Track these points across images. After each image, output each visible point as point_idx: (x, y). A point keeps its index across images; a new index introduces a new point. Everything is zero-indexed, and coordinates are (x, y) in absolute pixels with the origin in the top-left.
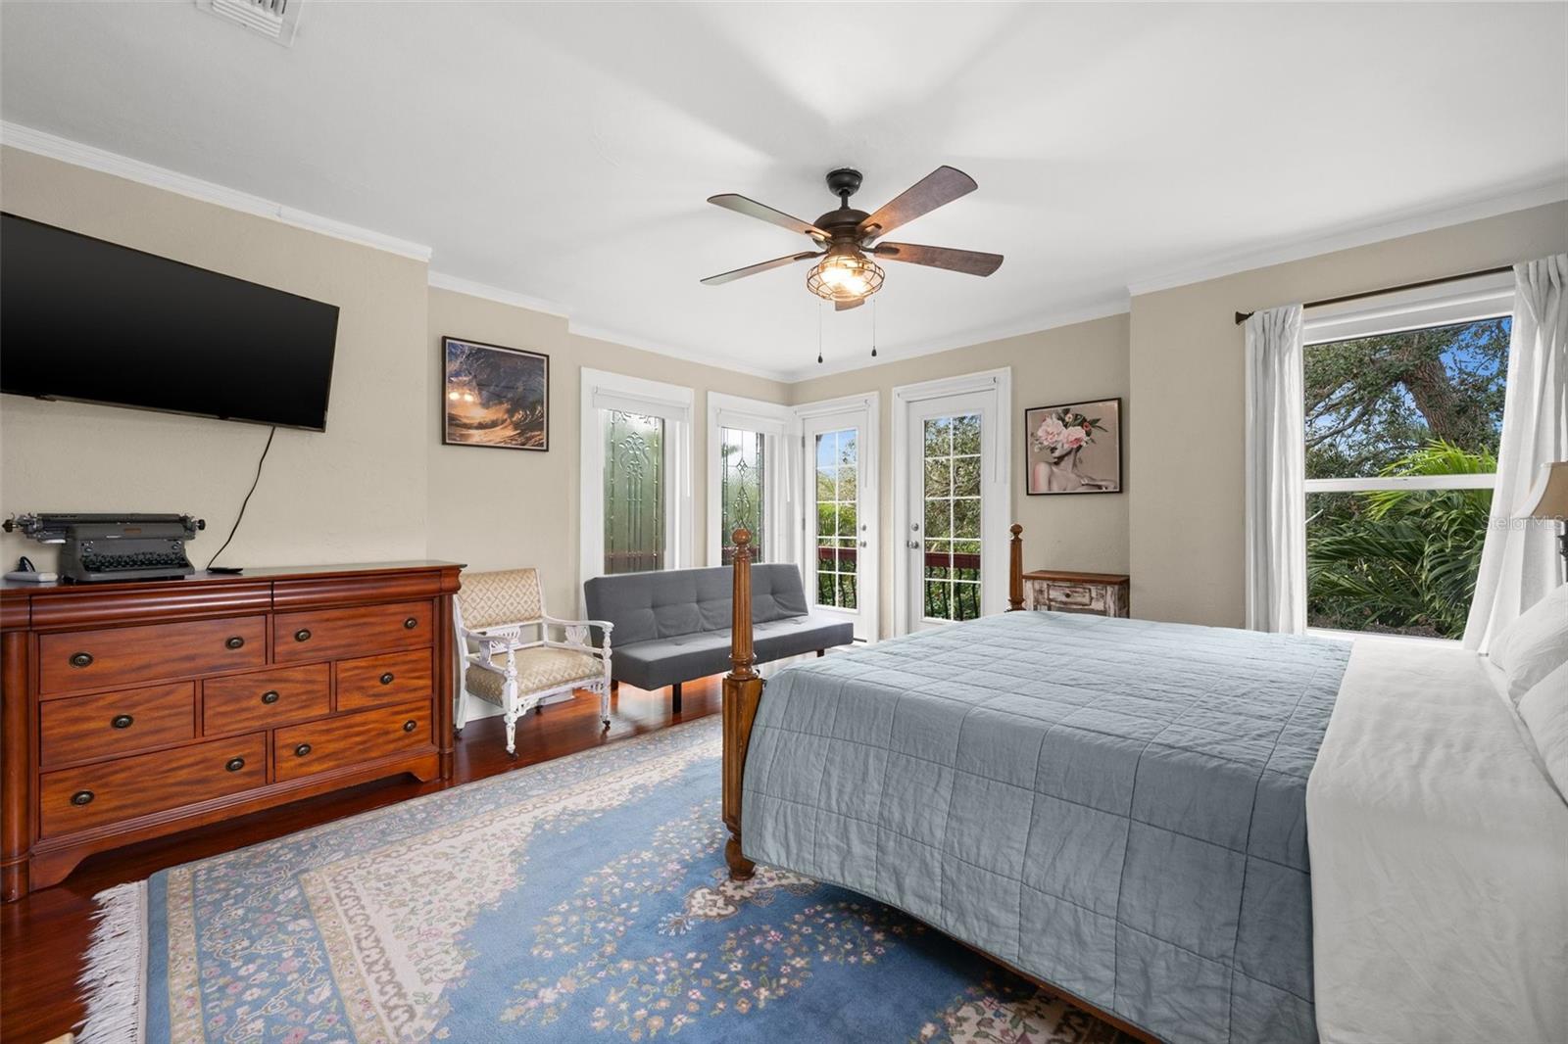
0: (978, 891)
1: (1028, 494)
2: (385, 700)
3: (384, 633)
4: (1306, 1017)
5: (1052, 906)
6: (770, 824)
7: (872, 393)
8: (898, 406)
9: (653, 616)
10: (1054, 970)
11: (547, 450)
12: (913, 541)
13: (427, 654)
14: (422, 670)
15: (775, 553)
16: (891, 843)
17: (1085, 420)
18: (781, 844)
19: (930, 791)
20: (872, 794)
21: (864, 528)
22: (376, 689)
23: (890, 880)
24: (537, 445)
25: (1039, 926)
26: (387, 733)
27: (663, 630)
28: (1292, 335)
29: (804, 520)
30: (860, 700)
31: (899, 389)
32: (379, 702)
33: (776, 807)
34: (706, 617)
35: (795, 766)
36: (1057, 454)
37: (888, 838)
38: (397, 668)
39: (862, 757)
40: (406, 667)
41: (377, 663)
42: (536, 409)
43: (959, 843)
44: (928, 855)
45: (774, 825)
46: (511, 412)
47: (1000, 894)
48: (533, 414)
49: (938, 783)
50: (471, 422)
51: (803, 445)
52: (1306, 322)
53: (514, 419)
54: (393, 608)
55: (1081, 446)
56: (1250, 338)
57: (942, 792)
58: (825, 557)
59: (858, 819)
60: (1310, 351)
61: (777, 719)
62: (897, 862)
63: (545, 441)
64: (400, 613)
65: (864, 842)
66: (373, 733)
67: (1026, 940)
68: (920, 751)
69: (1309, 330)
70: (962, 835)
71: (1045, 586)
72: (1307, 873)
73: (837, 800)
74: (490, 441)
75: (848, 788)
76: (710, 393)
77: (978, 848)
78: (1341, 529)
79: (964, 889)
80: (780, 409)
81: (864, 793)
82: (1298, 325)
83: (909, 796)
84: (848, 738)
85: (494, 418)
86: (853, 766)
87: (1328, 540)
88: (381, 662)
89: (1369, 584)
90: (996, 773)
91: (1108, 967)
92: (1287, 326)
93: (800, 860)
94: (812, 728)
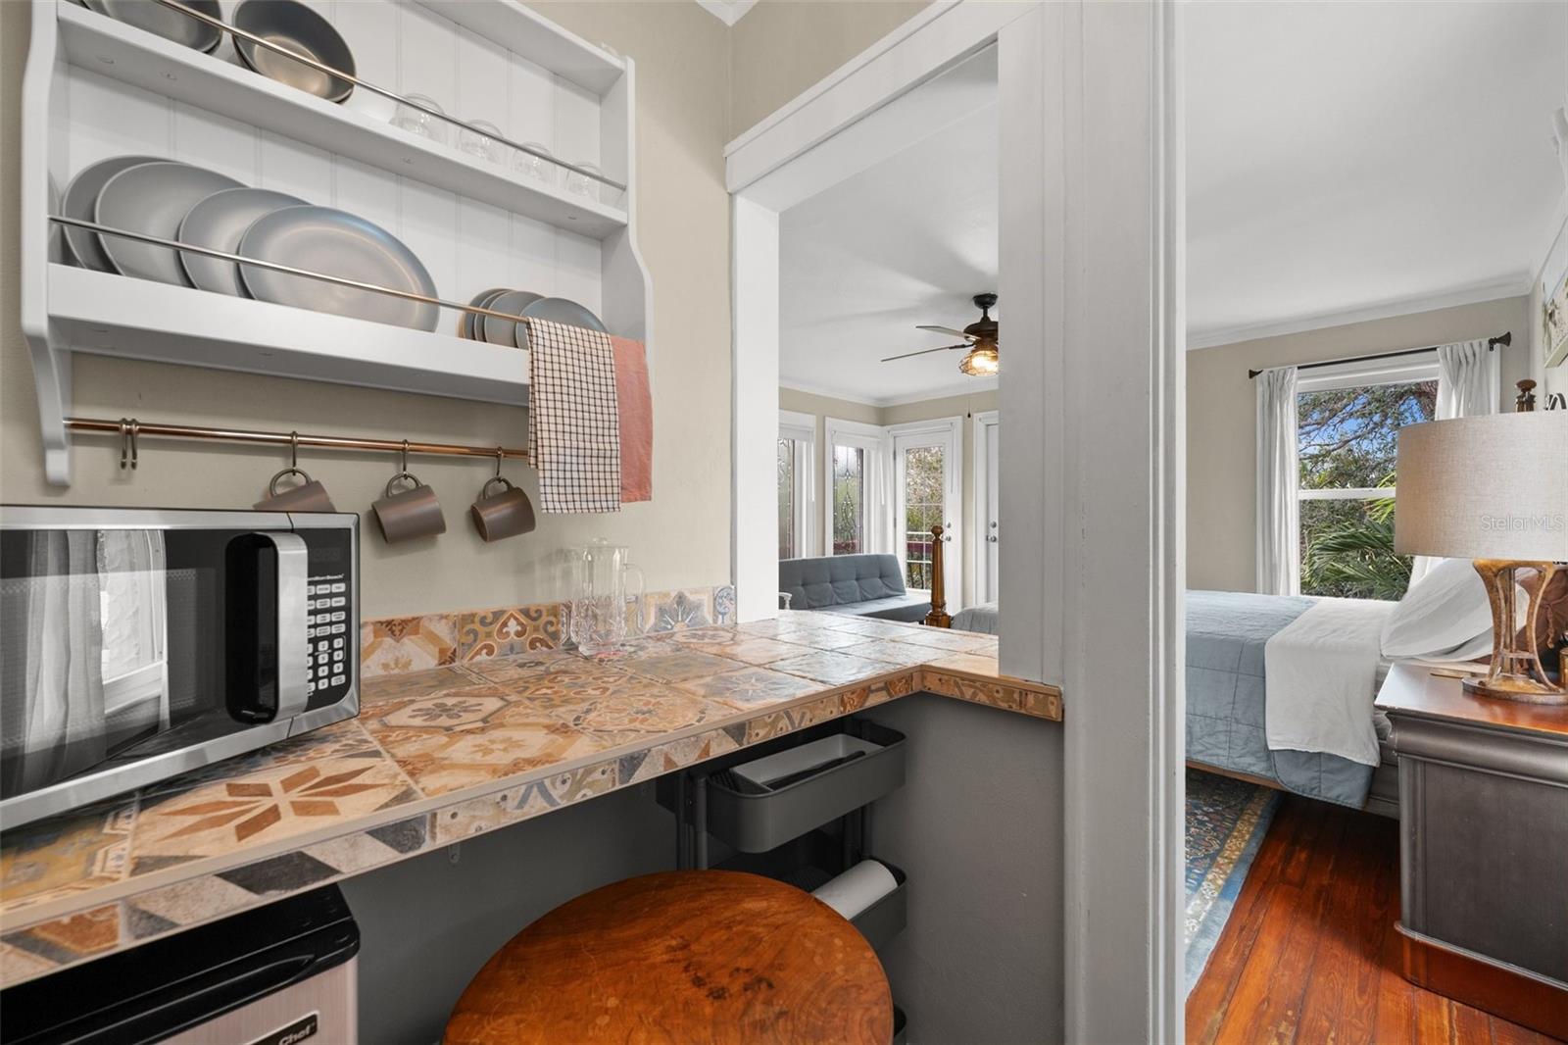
7: (956, 417)
8: (979, 429)
9: (804, 592)
12: (991, 536)
15: (872, 545)
21: (949, 526)
27: (811, 603)
28: (1289, 390)
29: (895, 519)
31: (980, 415)
34: (838, 595)
51: (895, 458)
52: (1300, 378)
56: (1260, 389)
58: (913, 549)
60: (1302, 395)
69: (1299, 383)
72: (1264, 677)
76: (827, 418)
78: (1345, 526)
80: (876, 429)
82: (1294, 381)
87: (1334, 535)
89: (1368, 571)
92: (1285, 382)
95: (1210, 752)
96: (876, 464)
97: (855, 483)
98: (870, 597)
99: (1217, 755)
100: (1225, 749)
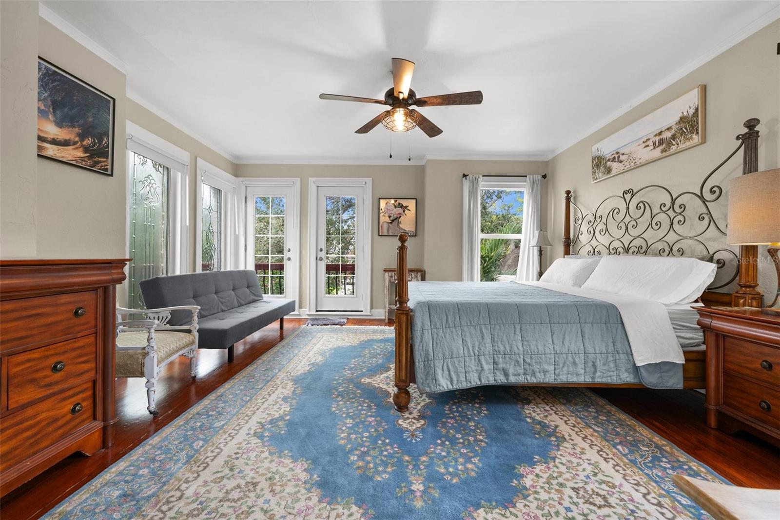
0: (540, 362)
1: (379, 235)
2: (56, 388)
3: (56, 323)
4: (631, 358)
5: (565, 357)
6: (439, 372)
7: (297, 178)
8: (312, 188)
10: (567, 377)
11: (112, 175)
12: (319, 257)
13: (92, 339)
14: (87, 354)
15: (228, 265)
16: (501, 360)
17: (403, 206)
18: (447, 379)
19: (513, 335)
20: (488, 343)
21: (289, 250)
22: (48, 379)
23: (501, 374)
24: (102, 170)
25: (561, 366)
26: (56, 420)
28: (480, 185)
29: (246, 246)
30: (469, 308)
31: (313, 179)
32: (51, 391)
33: (441, 364)
34: (222, 303)
35: (448, 342)
36: (391, 218)
37: (499, 358)
38: (66, 356)
39: (478, 330)
40: (75, 353)
41: (49, 353)
42: (103, 140)
43: (530, 349)
44: (518, 358)
45: (442, 372)
46: (82, 136)
47: (548, 360)
48: (100, 143)
49: (515, 331)
50: (46, 136)
51: (246, 202)
53: (84, 143)
54: (64, 298)
55: (401, 216)
57: (517, 333)
59: (484, 355)
61: (428, 325)
62: (504, 366)
63: (109, 167)
64: (68, 303)
65: (488, 363)
66: (44, 423)
67: (557, 372)
68: (504, 321)
70: (530, 346)
71: (393, 274)
73: (473, 350)
74: (63, 157)
75: (477, 344)
76: (198, 159)
77: (538, 348)
79: (534, 364)
80: (230, 177)
81: (485, 344)
82: (481, 182)
83: (505, 339)
84: (469, 324)
85: (67, 138)
86: (476, 335)
88: (53, 352)
90: (535, 321)
91: (583, 369)
93: (459, 382)
94: (449, 325)
95: (605, 375)
96: (232, 202)
97: (214, 215)
98: (244, 303)
99: (610, 376)
100: (614, 371)
